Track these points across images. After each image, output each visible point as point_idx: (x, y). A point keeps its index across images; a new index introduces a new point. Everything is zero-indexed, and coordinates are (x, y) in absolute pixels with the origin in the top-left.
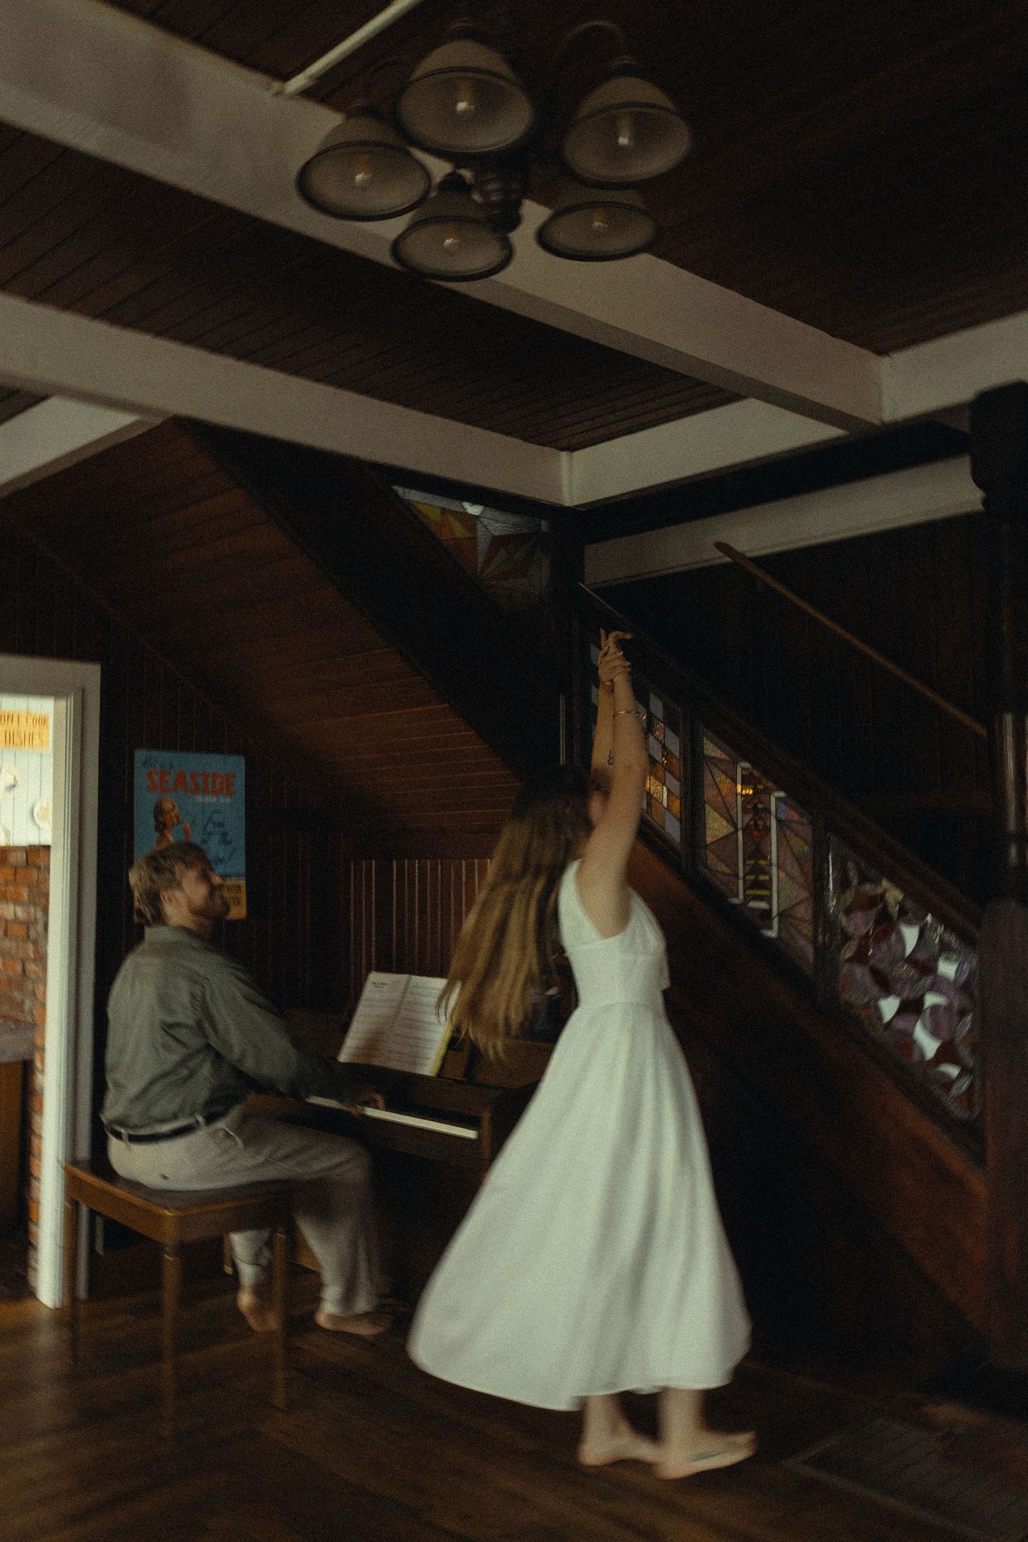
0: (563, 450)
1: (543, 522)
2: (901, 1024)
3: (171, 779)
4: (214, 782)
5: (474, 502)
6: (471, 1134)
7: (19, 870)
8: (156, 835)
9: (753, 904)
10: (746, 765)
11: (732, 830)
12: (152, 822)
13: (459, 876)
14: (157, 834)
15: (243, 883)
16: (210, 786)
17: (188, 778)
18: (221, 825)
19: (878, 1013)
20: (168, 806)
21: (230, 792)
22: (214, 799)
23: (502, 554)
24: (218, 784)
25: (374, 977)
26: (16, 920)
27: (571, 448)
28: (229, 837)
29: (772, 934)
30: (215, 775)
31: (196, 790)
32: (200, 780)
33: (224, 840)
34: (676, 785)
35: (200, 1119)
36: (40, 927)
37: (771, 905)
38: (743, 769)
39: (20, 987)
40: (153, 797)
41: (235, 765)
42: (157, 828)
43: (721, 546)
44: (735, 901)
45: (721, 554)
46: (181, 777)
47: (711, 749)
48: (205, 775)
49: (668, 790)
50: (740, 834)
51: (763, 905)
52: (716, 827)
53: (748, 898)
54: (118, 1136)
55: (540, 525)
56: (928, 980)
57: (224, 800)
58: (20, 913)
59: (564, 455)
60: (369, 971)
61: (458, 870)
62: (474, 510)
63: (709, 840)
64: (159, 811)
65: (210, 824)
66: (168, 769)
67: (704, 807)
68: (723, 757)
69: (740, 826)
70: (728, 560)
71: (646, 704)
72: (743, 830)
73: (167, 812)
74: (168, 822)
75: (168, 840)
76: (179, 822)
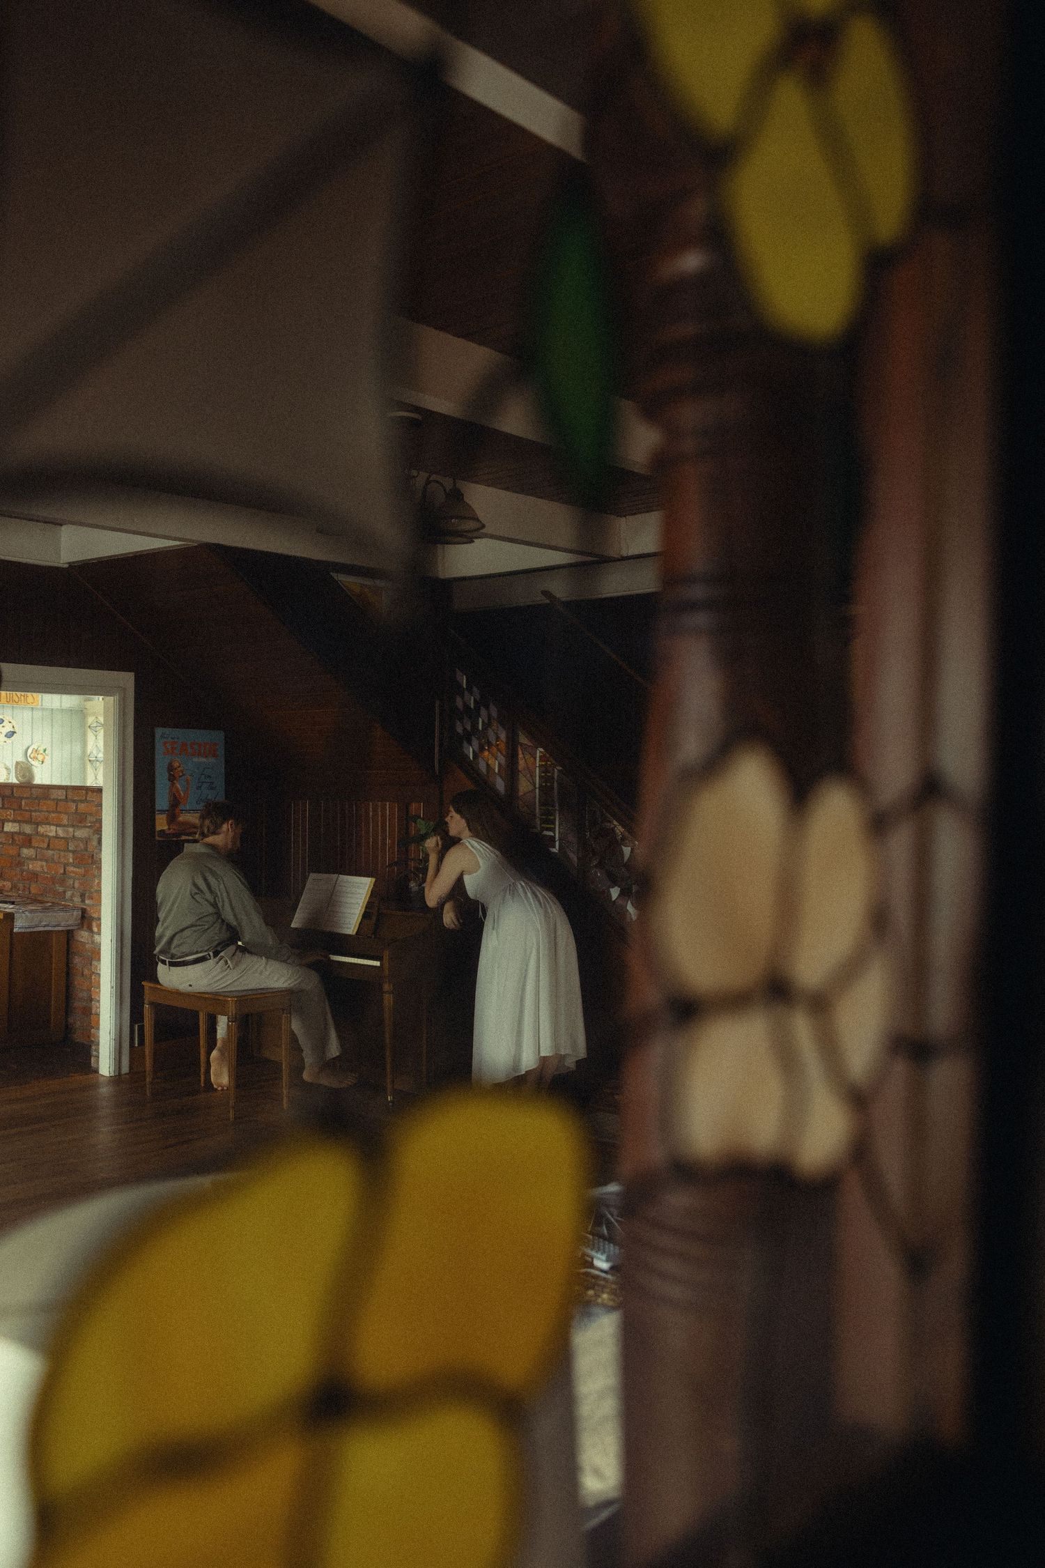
2: (620, 902)
3: (178, 747)
4: (205, 749)
6: (377, 963)
7: (60, 803)
8: (169, 783)
9: (546, 833)
10: (542, 750)
11: (531, 788)
12: (166, 775)
13: (367, 813)
16: (202, 752)
17: (189, 746)
18: (209, 777)
19: (610, 895)
21: (215, 755)
22: (205, 760)
24: (207, 749)
25: (312, 876)
26: (57, 837)
28: (214, 784)
29: (555, 850)
30: (205, 744)
31: (194, 754)
32: (196, 747)
33: (212, 785)
34: (502, 759)
35: (211, 954)
36: (95, 843)
37: (555, 834)
38: (540, 752)
39: (62, 882)
41: (218, 737)
42: (169, 779)
44: (535, 830)
46: (184, 745)
47: (523, 739)
48: (199, 744)
49: (499, 764)
50: (537, 790)
51: (552, 834)
52: (524, 786)
53: (543, 829)
54: (164, 962)
57: (212, 760)
58: (61, 832)
60: (309, 873)
63: (521, 794)
64: (170, 768)
65: (203, 776)
66: (176, 740)
67: (518, 774)
68: (530, 744)
69: (537, 786)
70: (548, 601)
71: (487, 707)
72: (539, 788)
73: (176, 769)
74: (176, 775)
75: (176, 786)
76: (183, 775)
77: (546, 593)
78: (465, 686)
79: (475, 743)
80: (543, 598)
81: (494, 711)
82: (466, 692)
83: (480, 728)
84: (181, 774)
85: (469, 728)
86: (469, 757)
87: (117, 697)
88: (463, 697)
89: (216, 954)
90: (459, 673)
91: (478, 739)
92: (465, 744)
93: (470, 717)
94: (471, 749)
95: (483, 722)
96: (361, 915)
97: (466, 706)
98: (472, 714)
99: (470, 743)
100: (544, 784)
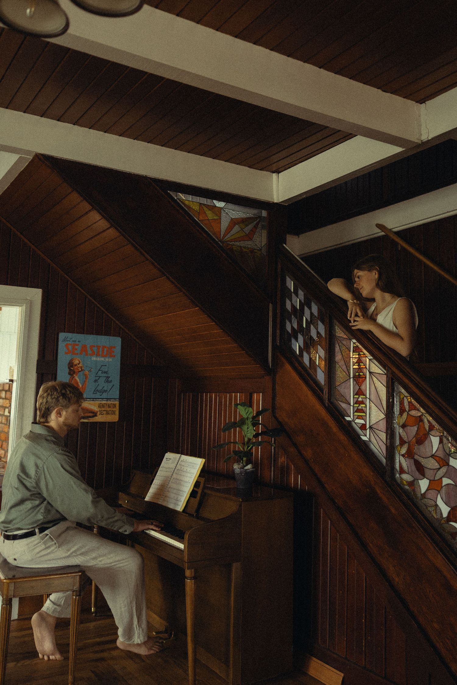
0: (273, 172)
1: (263, 211)
2: (430, 495)
3: (79, 348)
4: (103, 351)
5: (220, 200)
9: (357, 421)
10: (354, 341)
11: (347, 378)
12: (67, 370)
14: (69, 376)
15: (117, 403)
16: (100, 353)
17: (88, 349)
18: (106, 372)
19: (419, 488)
20: (76, 362)
21: (111, 355)
22: (103, 359)
23: (236, 228)
24: (105, 351)
25: (168, 455)
27: (278, 172)
28: (110, 379)
29: (366, 438)
30: (104, 347)
31: (93, 354)
32: (95, 349)
33: (108, 380)
34: (322, 353)
35: (37, 530)
37: (366, 421)
38: (354, 343)
40: (68, 357)
41: (116, 342)
42: (69, 374)
43: (379, 226)
44: (348, 419)
45: (380, 231)
46: (84, 347)
47: (339, 333)
48: (98, 347)
49: (319, 356)
50: (352, 380)
51: (363, 422)
52: (341, 377)
53: (356, 417)
55: (262, 213)
56: (444, 470)
57: (109, 359)
59: (274, 175)
60: (166, 452)
61: (226, 398)
62: (220, 204)
63: (338, 384)
64: (71, 365)
65: (100, 372)
66: (77, 343)
67: (335, 364)
68: (345, 337)
69: (352, 376)
70: (383, 233)
71: (310, 308)
72: (353, 377)
73: (76, 365)
74: (76, 370)
75: (75, 379)
76: (82, 370)
77: (380, 226)
78: (292, 291)
79: (301, 338)
80: (378, 230)
81: (315, 309)
82: (293, 295)
83: (304, 326)
84: (80, 370)
85: (295, 326)
86: (296, 352)
87: (24, 307)
88: (291, 300)
89: (42, 530)
90: (288, 279)
91: (303, 335)
92: (293, 341)
93: (296, 317)
94: (298, 345)
95: (306, 319)
96: (189, 493)
97: (293, 306)
98: (298, 313)
99: (297, 339)
100: (357, 374)
